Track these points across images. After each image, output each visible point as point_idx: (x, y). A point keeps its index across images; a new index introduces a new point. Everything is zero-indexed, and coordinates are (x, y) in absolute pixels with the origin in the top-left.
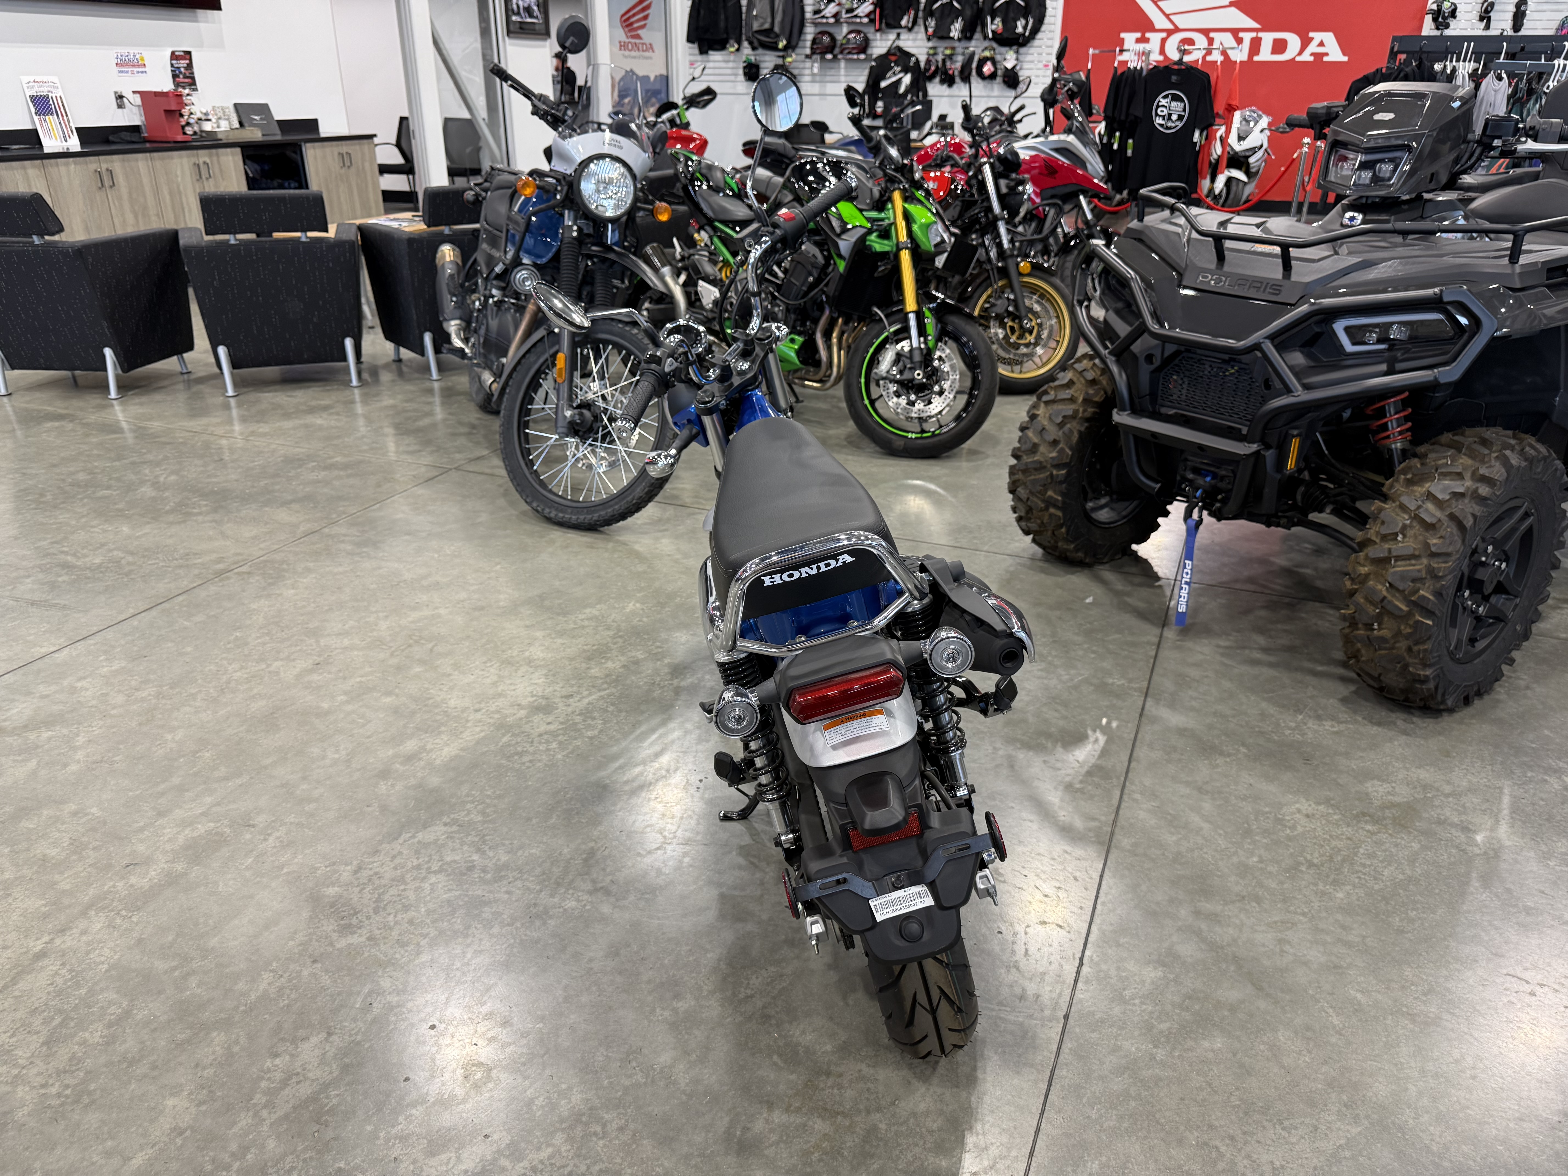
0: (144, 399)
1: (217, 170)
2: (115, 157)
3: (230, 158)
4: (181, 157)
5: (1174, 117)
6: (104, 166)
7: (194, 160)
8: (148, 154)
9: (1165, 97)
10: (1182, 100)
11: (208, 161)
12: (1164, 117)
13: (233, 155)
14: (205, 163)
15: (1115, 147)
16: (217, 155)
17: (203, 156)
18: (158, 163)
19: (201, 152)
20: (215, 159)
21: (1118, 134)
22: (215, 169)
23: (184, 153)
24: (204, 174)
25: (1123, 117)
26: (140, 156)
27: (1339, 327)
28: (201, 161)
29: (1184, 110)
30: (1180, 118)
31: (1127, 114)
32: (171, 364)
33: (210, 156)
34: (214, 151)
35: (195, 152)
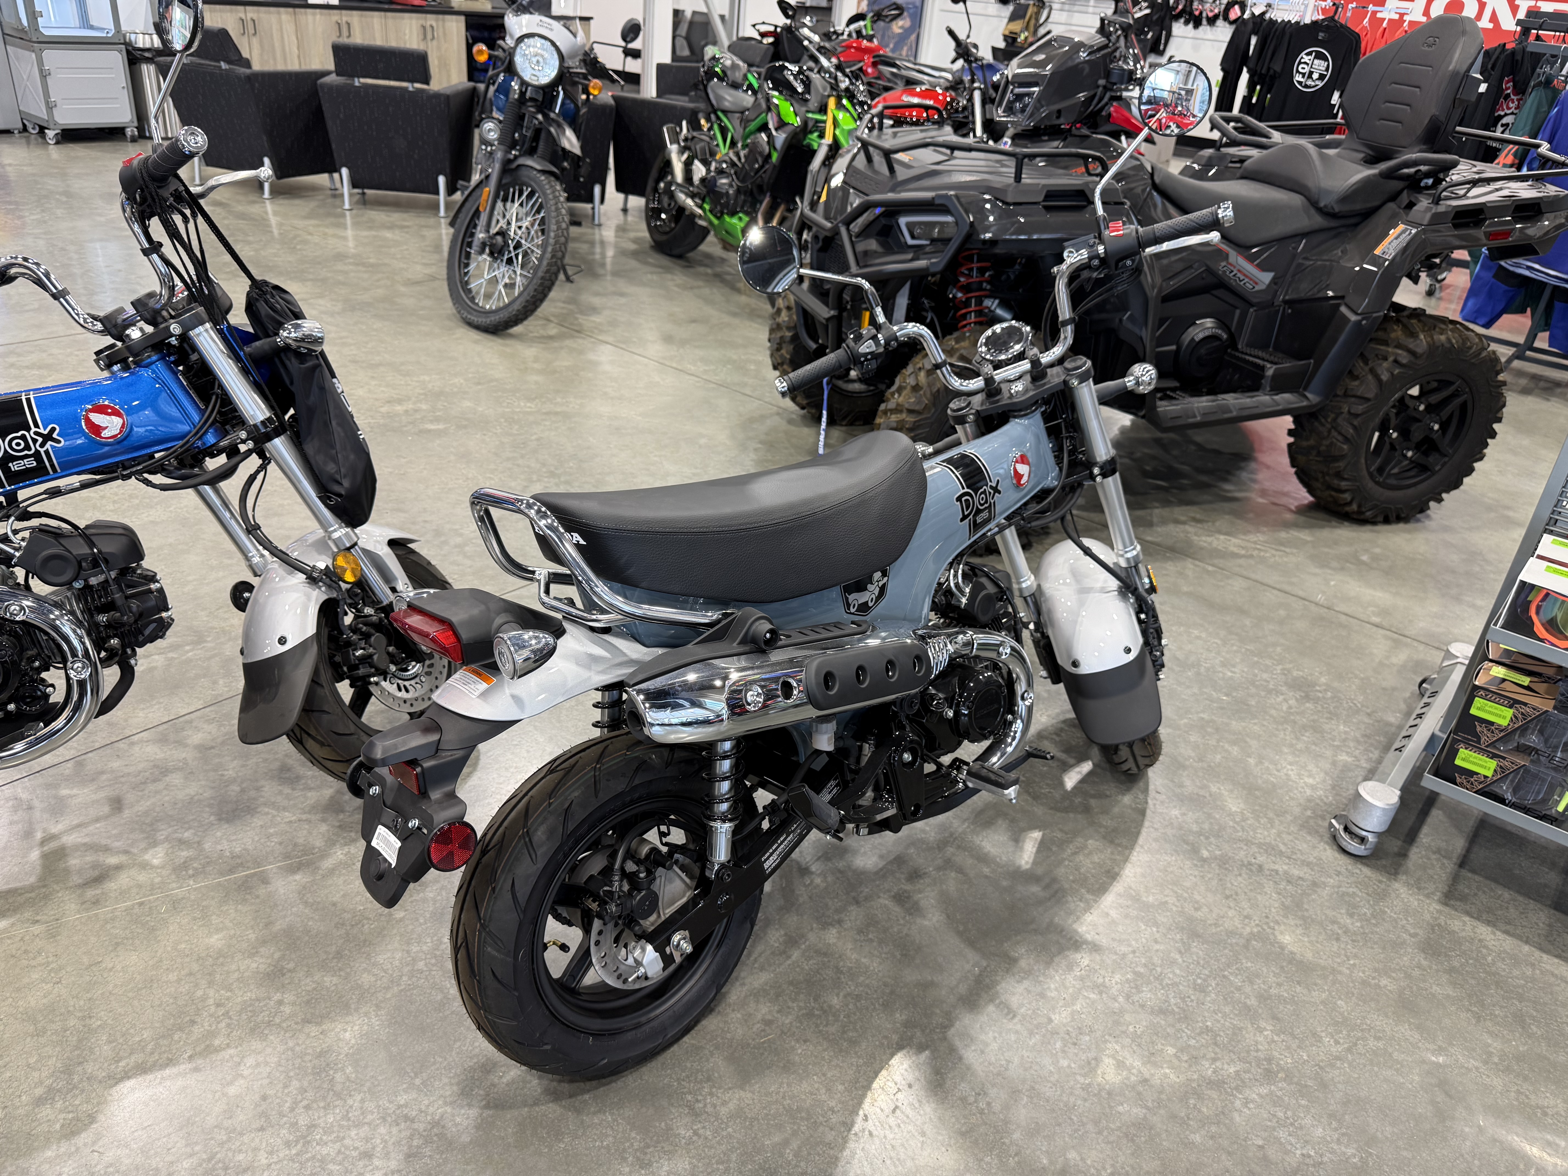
0: (286, 202)
1: (441, 34)
2: (355, 13)
3: (454, 24)
4: (411, 18)
5: (1315, 76)
6: (345, 19)
7: (422, 22)
8: (383, 14)
9: (1308, 54)
10: (1326, 59)
11: (434, 24)
12: (1304, 75)
13: (457, 21)
14: (432, 27)
15: (1254, 100)
16: (443, 20)
17: (431, 20)
18: (390, 22)
19: (429, 16)
20: (440, 23)
21: (1258, 87)
22: (439, 32)
23: (414, 15)
24: (429, 36)
25: (1264, 71)
26: (376, 14)
27: (903, 221)
28: (429, 23)
29: (1327, 70)
30: (1322, 77)
31: (1269, 69)
32: (322, 179)
33: (437, 20)
34: (441, 16)
35: (424, 15)
